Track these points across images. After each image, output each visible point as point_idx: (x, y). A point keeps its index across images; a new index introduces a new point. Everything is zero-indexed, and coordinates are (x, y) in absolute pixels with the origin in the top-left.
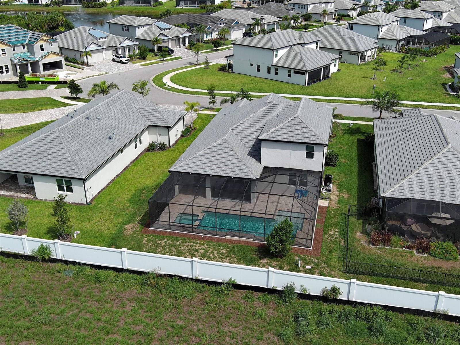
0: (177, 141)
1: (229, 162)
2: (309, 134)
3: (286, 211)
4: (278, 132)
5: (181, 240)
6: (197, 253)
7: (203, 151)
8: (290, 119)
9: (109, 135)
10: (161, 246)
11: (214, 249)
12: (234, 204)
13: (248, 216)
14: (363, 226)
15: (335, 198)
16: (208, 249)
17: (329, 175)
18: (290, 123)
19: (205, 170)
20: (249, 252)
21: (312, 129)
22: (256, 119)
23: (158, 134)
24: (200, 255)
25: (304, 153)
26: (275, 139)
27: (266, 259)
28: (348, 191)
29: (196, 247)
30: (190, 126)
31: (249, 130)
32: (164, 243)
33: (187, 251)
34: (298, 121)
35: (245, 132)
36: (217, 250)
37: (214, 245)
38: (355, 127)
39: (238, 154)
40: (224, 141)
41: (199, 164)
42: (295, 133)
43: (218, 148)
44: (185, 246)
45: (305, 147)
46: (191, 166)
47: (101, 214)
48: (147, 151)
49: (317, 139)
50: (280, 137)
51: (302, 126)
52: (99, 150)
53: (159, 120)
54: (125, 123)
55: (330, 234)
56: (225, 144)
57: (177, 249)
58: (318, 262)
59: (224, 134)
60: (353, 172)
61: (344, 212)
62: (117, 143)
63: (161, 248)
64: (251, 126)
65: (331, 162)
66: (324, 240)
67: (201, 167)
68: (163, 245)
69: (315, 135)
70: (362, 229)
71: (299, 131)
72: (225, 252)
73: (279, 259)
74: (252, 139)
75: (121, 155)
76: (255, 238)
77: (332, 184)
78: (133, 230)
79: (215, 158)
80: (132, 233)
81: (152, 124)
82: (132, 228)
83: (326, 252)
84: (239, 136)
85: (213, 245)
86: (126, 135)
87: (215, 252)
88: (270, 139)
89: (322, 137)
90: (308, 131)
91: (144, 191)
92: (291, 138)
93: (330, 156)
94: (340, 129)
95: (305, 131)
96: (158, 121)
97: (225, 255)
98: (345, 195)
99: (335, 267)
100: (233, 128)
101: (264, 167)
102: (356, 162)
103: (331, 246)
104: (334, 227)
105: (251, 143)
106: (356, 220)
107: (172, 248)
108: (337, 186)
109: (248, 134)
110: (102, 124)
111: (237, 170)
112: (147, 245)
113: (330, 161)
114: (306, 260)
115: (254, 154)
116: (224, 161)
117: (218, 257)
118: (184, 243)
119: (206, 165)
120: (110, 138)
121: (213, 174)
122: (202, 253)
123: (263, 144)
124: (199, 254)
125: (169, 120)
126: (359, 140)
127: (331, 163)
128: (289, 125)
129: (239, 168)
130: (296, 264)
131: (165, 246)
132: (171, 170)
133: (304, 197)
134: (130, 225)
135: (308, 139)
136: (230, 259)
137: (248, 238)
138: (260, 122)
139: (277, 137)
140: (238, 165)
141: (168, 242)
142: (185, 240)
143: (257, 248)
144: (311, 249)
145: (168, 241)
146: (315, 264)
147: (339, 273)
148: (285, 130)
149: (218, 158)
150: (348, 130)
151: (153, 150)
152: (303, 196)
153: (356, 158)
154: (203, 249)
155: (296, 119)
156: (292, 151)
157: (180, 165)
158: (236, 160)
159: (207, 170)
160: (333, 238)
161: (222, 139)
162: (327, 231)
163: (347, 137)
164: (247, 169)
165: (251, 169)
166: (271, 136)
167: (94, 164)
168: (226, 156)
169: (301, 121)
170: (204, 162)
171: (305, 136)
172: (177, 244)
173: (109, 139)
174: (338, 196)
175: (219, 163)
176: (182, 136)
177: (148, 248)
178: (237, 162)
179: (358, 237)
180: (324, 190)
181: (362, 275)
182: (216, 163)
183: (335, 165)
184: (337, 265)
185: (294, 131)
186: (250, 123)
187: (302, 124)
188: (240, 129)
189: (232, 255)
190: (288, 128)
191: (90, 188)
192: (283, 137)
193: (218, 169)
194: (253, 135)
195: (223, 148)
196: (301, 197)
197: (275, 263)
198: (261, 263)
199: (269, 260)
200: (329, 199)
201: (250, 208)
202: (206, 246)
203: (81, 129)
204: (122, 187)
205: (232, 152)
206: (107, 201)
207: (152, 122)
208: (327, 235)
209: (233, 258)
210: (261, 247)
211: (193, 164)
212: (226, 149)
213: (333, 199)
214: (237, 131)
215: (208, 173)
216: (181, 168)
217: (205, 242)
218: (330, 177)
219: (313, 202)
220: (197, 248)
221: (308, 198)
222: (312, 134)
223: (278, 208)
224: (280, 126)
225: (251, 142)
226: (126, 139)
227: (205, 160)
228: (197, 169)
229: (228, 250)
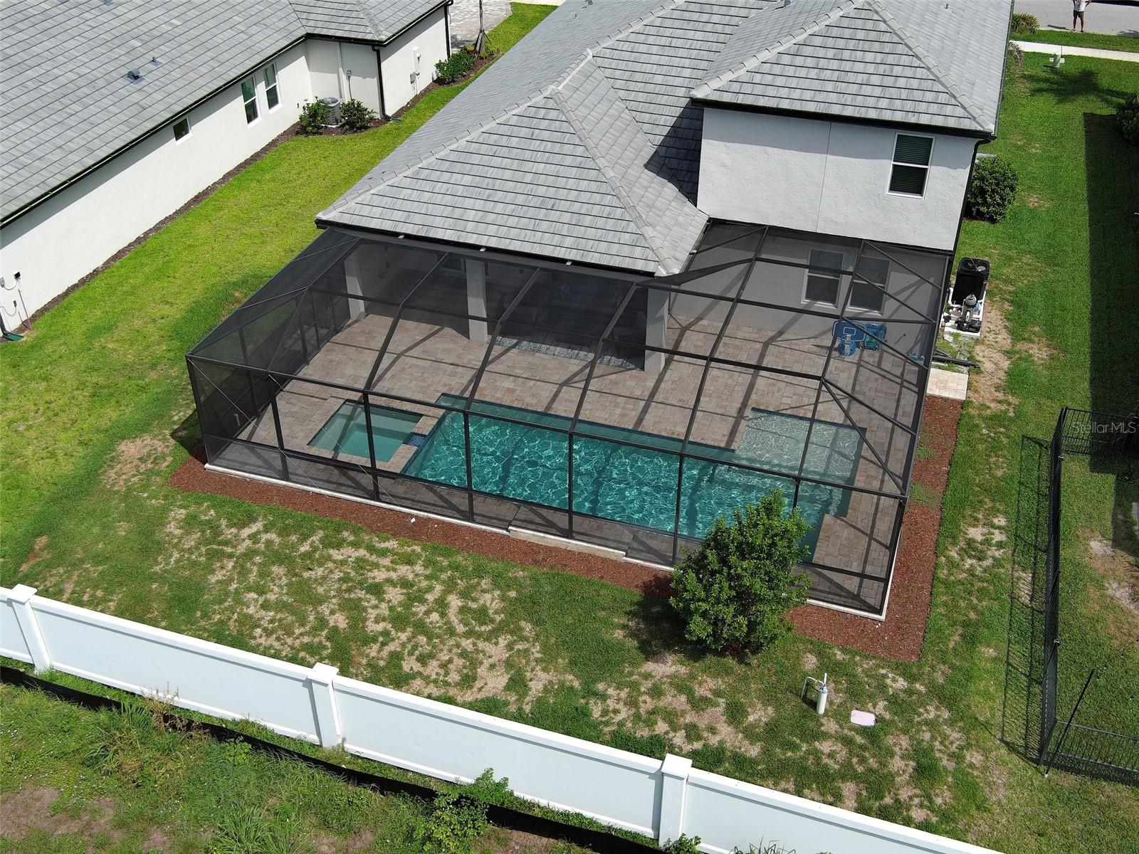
0: (417, 99)
1: (562, 194)
2: (915, 83)
3: (783, 415)
4: (777, 69)
5: (321, 533)
6: (374, 602)
7: (462, 144)
8: (835, 16)
9: (132, 67)
10: (230, 556)
11: (450, 587)
12: (576, 369)
13: (624, 429)
14: (1118, 505)
15: (994, 362)
16: (424, 584)
17: (975, 260)
18: (835, 32)
19: (460, 225)
20: (602, 614)
21: (931, 61)
22: (695, 16)
23: (341, 69)
24: (387, 613)
25: (886, 167)
26: (762, 102)
27: (670, 658)
28: (1052, 334)
29: (376, 573)
30: (476, 45)
31: (664, 60)
32: (248, 542)
33: (336, 586)
34: (869, 25)
35: (648, 68)
36: (465, 595)
37: (456, 568)
38: (1074, 70)
39: (601, 162)
40: (551, 104)
41: (438, 198)
42: (851, 77)
43: (524, 132)
44: (331, 565)
45: (890, 141)
46: (407, 206)
47: (44, 384)
48: (297, 133)
49: (948, 110)
50: (784, 93)
51: (887, 48)
52: (72, 121)
53: (347, 14)
54: (211, 24)
55: (970, 542)
56: (553, 114)
57: (296, 575)
58: (909, 692)
59: (557, 76)
60: (1069, 249)
61: (1031, 430)
62: (157, 96)
63: (231, 564)
64: (675, 42)
65: (985, 203)
66: (942, 573)
67: (448, 211)
68: (241, 549)
69: (941, 88)
70: (1114, 521)
71: (871, 68)
72: (497, 605)
73: (730, 661)
74: (672, 100)
75: (173, 145)
76: (635, 545)
77: (983, 301)
78: (143, 468)
79: (508, 175)
80: (136, 479)
81: (317, 31)
82: (140, 459)
83: (947, 638)
84: (618, 84)
85: (450, 566)
86: (203, 70)
87: (455, 602)
88: (740, 100)
89: (970, 98)
90: (909, 72)
91: (237, 294)
92: (833, 98)
93: (982, 179)
94: (1018, 73)
95: (897, 71)
96: (342, 20)
97: (492, 621)
98: (1039, 352)
99: (986, 726)
100: (598, 49)
101: (710, 220)
102: (1084, 207)
103: (974, 608)
104: (989, 505)
105: (667, 117)
106: (1088, 473)
107: (275, 569)
108: (1006, 306)
109: (659, 79)
110: (115, 23)
111: (591, 233)
112: (175, 546)
113: (979, 200)
114: (851, 677)
115: (674, 164)
116: (541, 191)
117: (460, 629)
118: (331, 546)
119: (468, 203)
120: (135, 77)
121: (493, 243)
122: (395, 602)
123: (710, 120)
124: (384, 605)
125: (382, 17)
126: (1091, 120)
127: (984, 209)
128: (830, 42)
129: (600, 222)
130: (805, 699)
131: (250, 554)
132: (324, 218)
133: (866, 353)
134: (138, 441)
135: (909, 106)
136: (510, 647)
137: (604, 541)
138: (709, 27)
139: (770, 91)
140: (596, 210)
141: (265, 537)
142: (338, 531)
143: (637, 595)
144: (883, 617)
145: (266, 531)
146: (893, 701)
147: (1005, 763)
148: (810, 62)
149: (518, 176)
150: (1046, 80)
151: (318, 131)
152: (864, 348)
153: (1082, 191)
154: (405, 584)
155: (863, 14)
156: (830, 157)
157: (366, 197)
158: (594, 186)
159: (470, 226)
160: (986, 563)
161: (547, 94)
162: (958, 526)
163: (1046, 104)
164: (632, 227)
165: (648, 232)
166: (747, 88)
167: (38, 178)
168: (552, 169)
169: (882, 27)
170: (460, 190)
171: (894, 93)
172: (302, 549)
173: (125, 82)
174: (1008, 354)
175: (520, 199)
176: (439, 82)
177: (177, 562)
178: (597, 198)
179: (1097, 564)
180: (952, 322)
181: (1121, 787)
182: (510, 197)
183: (998, 218)
184: (998, 719)
185: (847, 66)
186: (668, 32)
187: (886, 37)
188: (626, 56)
189: (523, 623)
190: (821, 53)
191: (17, 276)
192: (796, 94)
193: (512, 221)
194: (678, 81)
195: (545, 135)
196: (852, 351)
197: (711, 683)
198: (647, 676)
199: (682, 664)
200: (972, 366)
201: (637, 393)
202: (419, 568)
203: (22, 36)
204: (161, 273)
205: (580, 150)
206: (84, 327)
207: (320, 24)
208: (954, 544)
209: (526, 639)
210: (658, 590)
211: (415, 195)
212: (556, 137)
213: (987, 366)
214: (614, 64)
215: (472, 240)
216: (366, 211)
217: (418, 549)
218: (981, 269)
219: (902, 377)
220: (379, 576)
221: (881, 357)
222: (927, 85)
223: (753, 396)
224: (788, 44)
225: (667, 110)
226: (201, 82)
227: (467, 180)
228: (429, 220)
229: (513, 594)
